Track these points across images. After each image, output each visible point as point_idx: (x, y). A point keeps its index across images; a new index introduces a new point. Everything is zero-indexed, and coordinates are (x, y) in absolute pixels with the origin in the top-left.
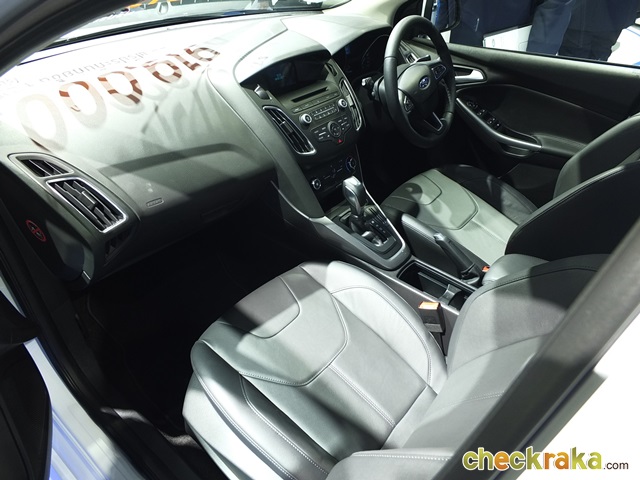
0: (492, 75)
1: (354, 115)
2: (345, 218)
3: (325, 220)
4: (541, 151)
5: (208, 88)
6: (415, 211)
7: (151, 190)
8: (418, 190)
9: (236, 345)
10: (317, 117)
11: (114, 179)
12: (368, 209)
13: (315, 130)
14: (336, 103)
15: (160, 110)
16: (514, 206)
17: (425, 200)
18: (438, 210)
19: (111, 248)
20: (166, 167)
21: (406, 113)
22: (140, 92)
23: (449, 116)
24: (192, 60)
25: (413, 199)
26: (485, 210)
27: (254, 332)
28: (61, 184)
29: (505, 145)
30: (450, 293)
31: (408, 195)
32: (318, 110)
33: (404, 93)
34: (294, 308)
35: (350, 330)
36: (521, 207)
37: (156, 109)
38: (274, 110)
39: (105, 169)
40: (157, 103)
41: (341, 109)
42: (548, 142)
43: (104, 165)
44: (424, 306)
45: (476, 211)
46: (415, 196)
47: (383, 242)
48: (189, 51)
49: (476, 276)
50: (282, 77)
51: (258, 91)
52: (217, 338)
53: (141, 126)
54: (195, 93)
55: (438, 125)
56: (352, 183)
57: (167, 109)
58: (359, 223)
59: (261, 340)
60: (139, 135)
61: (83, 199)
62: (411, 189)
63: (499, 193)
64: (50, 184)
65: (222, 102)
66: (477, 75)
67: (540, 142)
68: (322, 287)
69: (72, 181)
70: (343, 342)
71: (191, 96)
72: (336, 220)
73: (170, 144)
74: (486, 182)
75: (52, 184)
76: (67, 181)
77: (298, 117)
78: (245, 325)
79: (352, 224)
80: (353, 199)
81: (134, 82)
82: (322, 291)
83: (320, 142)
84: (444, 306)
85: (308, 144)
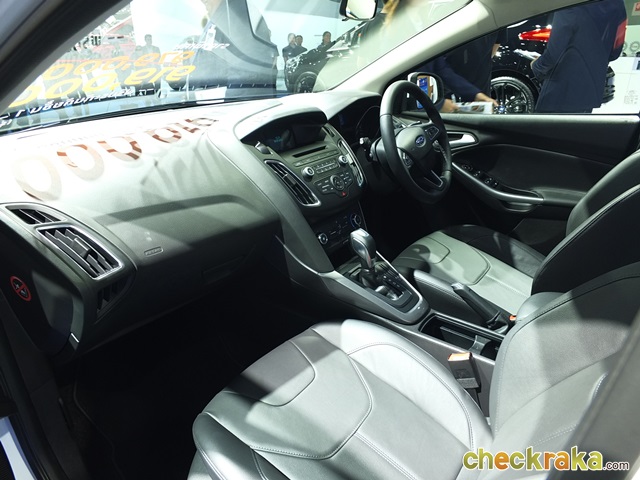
0: (482, 137)
1: (355, 173)
2: (355, 274)
3: (335, 274)
4: (544, 204)
5: (208, 146)
6: (426, 268)
7: (149, 239)
8: (426, 250)
9: (245, 415)
10: (319, 170)
11: (109, 227)
12: (378, 266)
13: (319, 182)
14: (336, 159)
15: (160, 165)
16: (526, 260)
17: (434, 258)
18: (449, 267)
19: (104, 302)
20: (166, 217)
21: (407, 167)
22: (140, 151)
23: (447, 174)
24: (191, 126)
25: (421, 258)
26: (497, 265)
27: (265, 400)
28: (52, 231)
29: (506, 202)
30: (480, 343)
31: (416, 255)
32: (320, 165)
33: (402, 150)
34: (309, 371)
35: (373, 393)
36: (534, 260)
37: (156, 164)
38: (276, 165)
39: (101, 217)
40: (157, 159)
41: (343, 165)
42: (549, 195)
43: (100, 214)
44: (454, 358)
45: (488, 266)
46: (424, 256)
47: (398, 296)
48: (188, 121)
49: (505, 325)
50: (281, 140)
51: (259, 147)
52: (222, 409)
53: (140, 177)
54: (196, 150)
55: (438, 182)
56: (359, 235)
57: (166, 164)
58: (371, 277)
59: (274, 409)
60: (138, 187)
61: (75, 247)
62: (418, 250)
63: (509, 248)
64: (41, 231)
65: (223, 158)
66: (468, 139)
67: (541, 196)
68: (336, 348)
69: (65, 229)
70: (368, 407)
71: (192, 153)
72: (347, 275)
73: (169, 195)
74: (493, 239)
75: (43, 232)
76: (59, 229)
77: (300, 171)
78: (254, 394)
79: (363, 280)
80: (363, 252)
81: (133, 143)
82: (337, 352)
83: (324, 194)
84: (476, 357)
85: (312, 196)
